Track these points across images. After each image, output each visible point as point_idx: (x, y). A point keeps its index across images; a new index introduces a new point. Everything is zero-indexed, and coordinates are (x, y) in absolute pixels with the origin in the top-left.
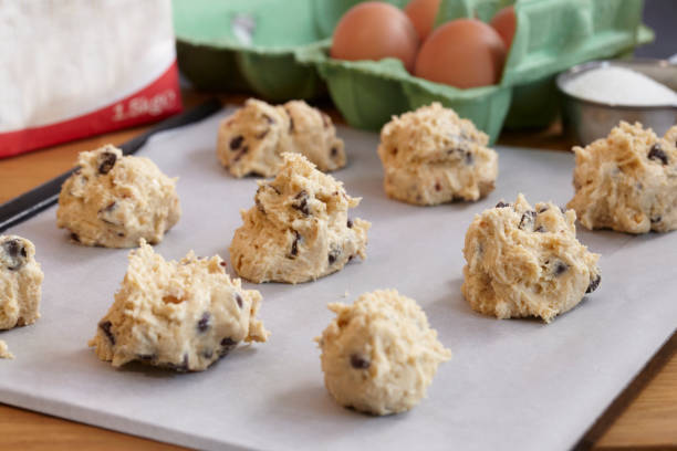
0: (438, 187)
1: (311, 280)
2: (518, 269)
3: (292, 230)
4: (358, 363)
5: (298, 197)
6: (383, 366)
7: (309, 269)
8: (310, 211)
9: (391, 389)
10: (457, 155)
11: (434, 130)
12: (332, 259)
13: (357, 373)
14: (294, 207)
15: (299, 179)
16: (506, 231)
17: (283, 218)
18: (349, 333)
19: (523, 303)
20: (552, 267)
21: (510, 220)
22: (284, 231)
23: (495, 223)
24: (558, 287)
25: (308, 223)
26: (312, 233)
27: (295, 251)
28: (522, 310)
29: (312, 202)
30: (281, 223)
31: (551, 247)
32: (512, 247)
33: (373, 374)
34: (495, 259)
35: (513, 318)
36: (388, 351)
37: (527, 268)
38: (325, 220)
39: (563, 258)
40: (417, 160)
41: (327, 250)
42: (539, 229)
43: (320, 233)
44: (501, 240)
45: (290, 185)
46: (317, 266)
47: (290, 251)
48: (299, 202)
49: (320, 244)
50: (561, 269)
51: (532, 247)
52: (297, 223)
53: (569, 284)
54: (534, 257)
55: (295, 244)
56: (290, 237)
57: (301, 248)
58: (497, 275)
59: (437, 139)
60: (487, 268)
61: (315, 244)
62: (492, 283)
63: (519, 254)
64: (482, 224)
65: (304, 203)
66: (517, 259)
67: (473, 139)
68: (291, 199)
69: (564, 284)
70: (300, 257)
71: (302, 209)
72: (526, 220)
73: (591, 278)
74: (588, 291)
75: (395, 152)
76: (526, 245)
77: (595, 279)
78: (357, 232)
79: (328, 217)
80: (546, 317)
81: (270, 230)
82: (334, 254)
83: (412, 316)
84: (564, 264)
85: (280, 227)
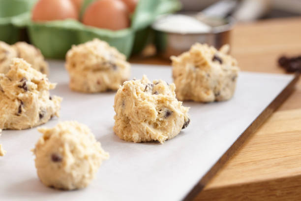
0: (99, 83)
1: (29, 128)
2: (144, 114)
3: (18, 100)
4: (56, 159)
5: (22, 81)
6: (70, 160)
7: (28, 121)
8: (28, 88)
9: (75, 173)
10: (108, 65)
11: (96, 52)
12: (41, 116)
13: (55, 165)
14: (20, 87)
15: (21, 71)
16: (137, 93)
17: (13, 93)
18: (50, 142)
19: (147, 133)
20: (163, 113)
21: (139, 87)
22: (14, 101)
23: (131, 88)
24: (167, 124)
25: (27, 95)
26: (30, 100)
27: (20, 111)
28: (147, 137)
29: (29, 83)
30: (12, 96)
31: (161, 102)
32: (140, 101)
33: (64, 164)
34: (131, 108)
35: (142, 142)
36: (72, 152)
37: (149, 112)
38: (36, 93)
39: (169, 107)
40: (87, 69)
41: (38, 111)
42: (155, 93)
43: (34, 101)
44: (135, 98)
45: (17, 75)
46: (32, 119)
47: (17, 111)
48: (21, 84)
49: (34, 107)
50: (168, 114)
51: (151, 101)
52: (21, 95)
53: (173, 123)
54: (153, 107)
55: (20, 107)
56: (17, 103)
57: (23, 110)
58: (133, 117)
59: (97, 57)
60: (127, 113)
61: (31, 107)
62: (130, 122)
63: (145, 105)
64: (124, 90)
65: (25, 84)
66: (144, 108)
67: (116, 57)
68: (18, 83)
69: (170, 122)
70: (23, 115)
71: (24, 87)
72: (148, 88)
73: (185, 120)
74: (183, 128)
75: (74, 65)
76: (149, 100)
77: (187, 120)
78: (55, 102)
79: (38, 92)
80: (161, 140)
81: (6, 100)
82: (42, 113)
83: (86, 133)
84: (170, 111)
85: (11, 98)
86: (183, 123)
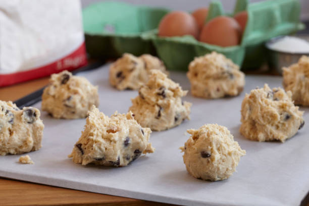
0: (218, 90)
1: (167, 129)
2: (269, 117)
3: (158, 105)
4: (205, 155)
5: (161, 89)
6: (217, 156)
7: (166, 123)
8: (167, 95)
9: (221, 167)
10: (226, 75)
11: (215, 63)
12: (176, 119)
13: (205, 160)
14: (159, 94)
15: (160, 81)
16: (262, 100)
17: (153, 99)
18: (199, 142)
19: (271, 133)
20: (284, 116)
21: (263, 95)
22: (154, 106)
23: (257, 96)
24: (287, 125)
25: (165, 101)
26: (168, 106)
27: (159, 115)
28: (271, 137)
29: (167, 92)
30: (153, 102)
31: (283, 107)
32: (265, 107)
33: (213, 160)
34: (257, 113)
35: (266, 141)
36: (218, 149)
37: (273, 116)
38: (173, 100)
39: (289, 112)
40: (208, 77)
41: (174, 115)
42: (276, 99)
43: (171, 106)
44: (260, 104)
45: (156, 84)
46: (170, 122)
47: (157, 115)
48: (161, 92)
49: (171, 112)
50: (288, 117)
51: (274, 107)
52: (160, 102)
53: (292, 124)
54: (276, 111)
55: (159, 112)
56: (157, 109)
57: (163, 114)
58: (259, 120)
59: (217, 67)
60: (254, 117)
61: (169, 111)
62: (256, 125)
63: (269, 110)
64: (250, 97)
65: (163, 92)
66: (268, 112)
67: (233, 67)
68: (157, 91)
69: (289, 124)
70: (162, 118)
71: (162, 95)
72: (270, 96)
73: (301, 122)
74: (299, 129)
75: (196, 75)
76: (272, 106)
77: (302, 122)
78: (186, 108)
79: (174, 99)
80: (283, 140)
81: (147, 105)
82: (177, 117)
83: (227, 134)
84: (289, 115)
85: (152, 104)
86: (299, 124)
